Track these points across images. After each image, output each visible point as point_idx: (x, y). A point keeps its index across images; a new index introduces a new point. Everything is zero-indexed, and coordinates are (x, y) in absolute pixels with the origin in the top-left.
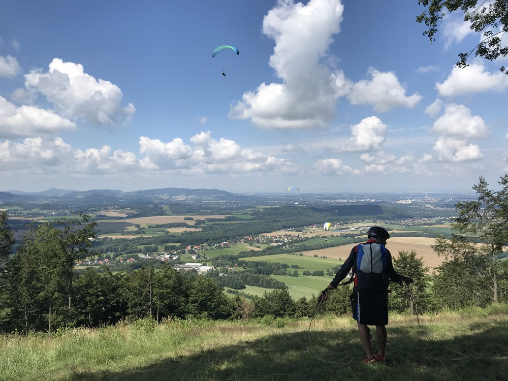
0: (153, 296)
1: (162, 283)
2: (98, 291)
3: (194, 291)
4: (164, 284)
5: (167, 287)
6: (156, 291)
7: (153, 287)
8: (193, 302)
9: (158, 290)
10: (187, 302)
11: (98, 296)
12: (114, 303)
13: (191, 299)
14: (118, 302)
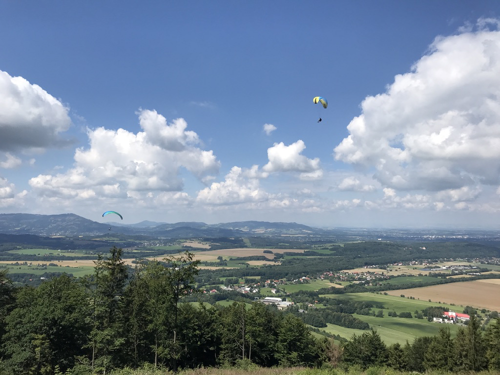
0: (245, 334)
1: (254, 321)
2: (195, 325)
3: (283, 330)
4: (257, 322)
5: (260, 325)
6: (249, 328)
7: (245, 324)
8: (282, 341)
9: (251, 327)
10: (277, 341)
11: (195, 330)
12: (209, 337)
13: (280, 338)
14: (212, 337)
